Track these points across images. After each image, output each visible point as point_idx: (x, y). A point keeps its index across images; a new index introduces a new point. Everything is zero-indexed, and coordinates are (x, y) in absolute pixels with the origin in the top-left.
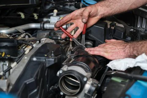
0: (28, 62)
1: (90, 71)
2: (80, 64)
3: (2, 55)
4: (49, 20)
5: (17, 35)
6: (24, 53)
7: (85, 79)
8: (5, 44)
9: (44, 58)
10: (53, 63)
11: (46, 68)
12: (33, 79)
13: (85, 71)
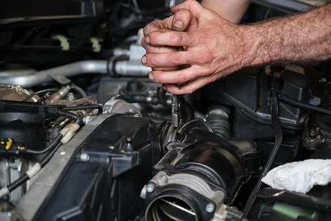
0: (68, 165)
1: (222, 186)
2: (197, 169)
3: (5, 144)
4: (128, 53)
5: (46, 92)
6: (59, 141)
7: (210, 209)
8: (15, 116)
9: (108, 154)
10: (129, 167)
11: (113, 179)
12: (77, 208)
13: (210, 185)
